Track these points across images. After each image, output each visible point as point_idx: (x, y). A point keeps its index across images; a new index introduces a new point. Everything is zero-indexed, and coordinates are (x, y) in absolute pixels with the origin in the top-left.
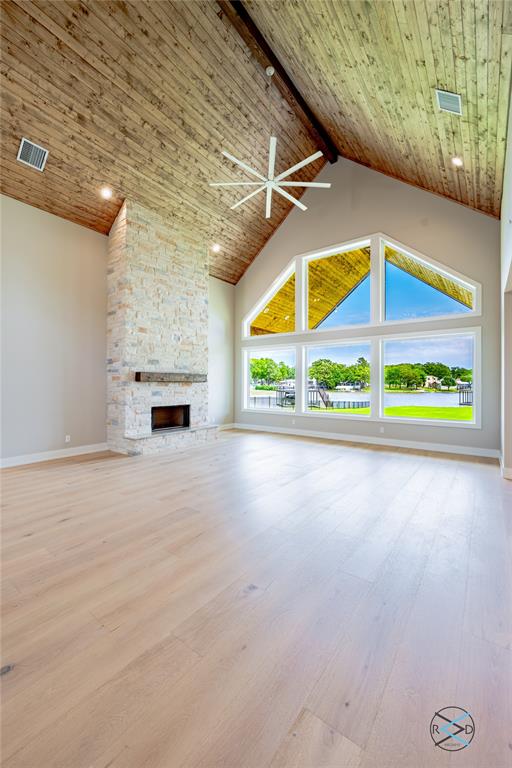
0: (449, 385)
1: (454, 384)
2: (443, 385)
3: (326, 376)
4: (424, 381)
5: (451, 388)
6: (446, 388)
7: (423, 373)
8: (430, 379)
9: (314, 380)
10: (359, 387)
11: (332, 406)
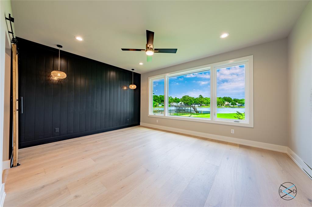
0: (234, 105)
1: (236, 105)
2: (231, 105)
3: (188, 101)
4: (224, 103)
5: (235, 106)
6: (233, 106)
7: (224, 100)
8: (226, 103)
9: (183, 103)
10: (200, 105)
11: (198, 112)
